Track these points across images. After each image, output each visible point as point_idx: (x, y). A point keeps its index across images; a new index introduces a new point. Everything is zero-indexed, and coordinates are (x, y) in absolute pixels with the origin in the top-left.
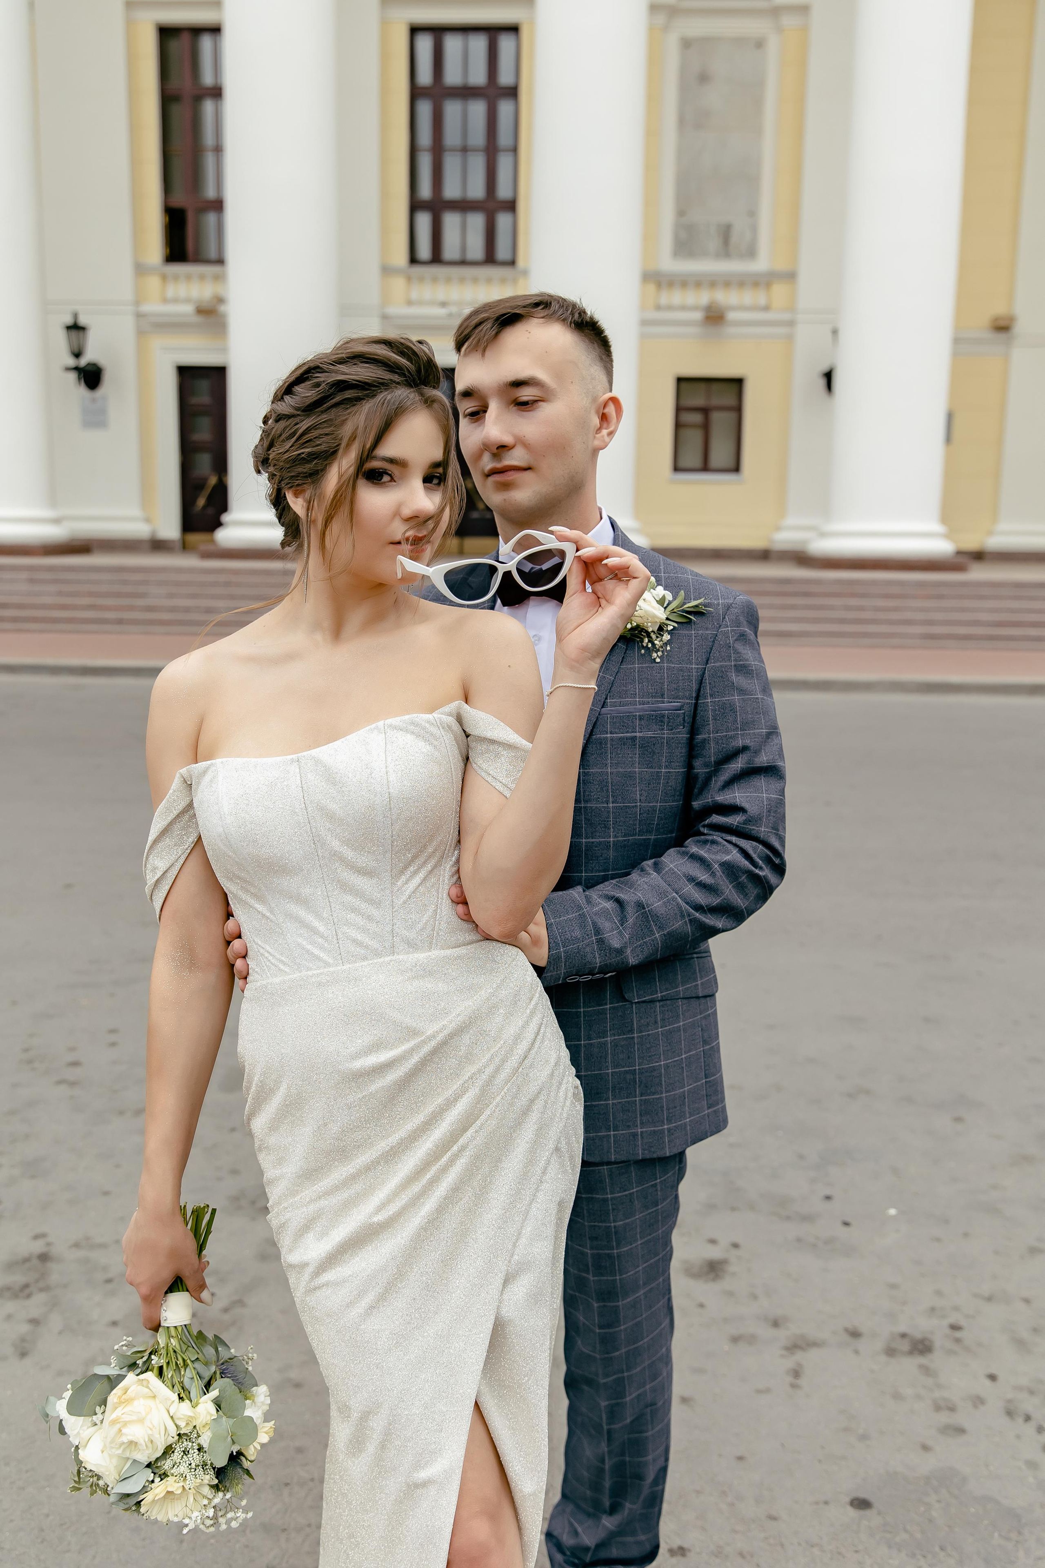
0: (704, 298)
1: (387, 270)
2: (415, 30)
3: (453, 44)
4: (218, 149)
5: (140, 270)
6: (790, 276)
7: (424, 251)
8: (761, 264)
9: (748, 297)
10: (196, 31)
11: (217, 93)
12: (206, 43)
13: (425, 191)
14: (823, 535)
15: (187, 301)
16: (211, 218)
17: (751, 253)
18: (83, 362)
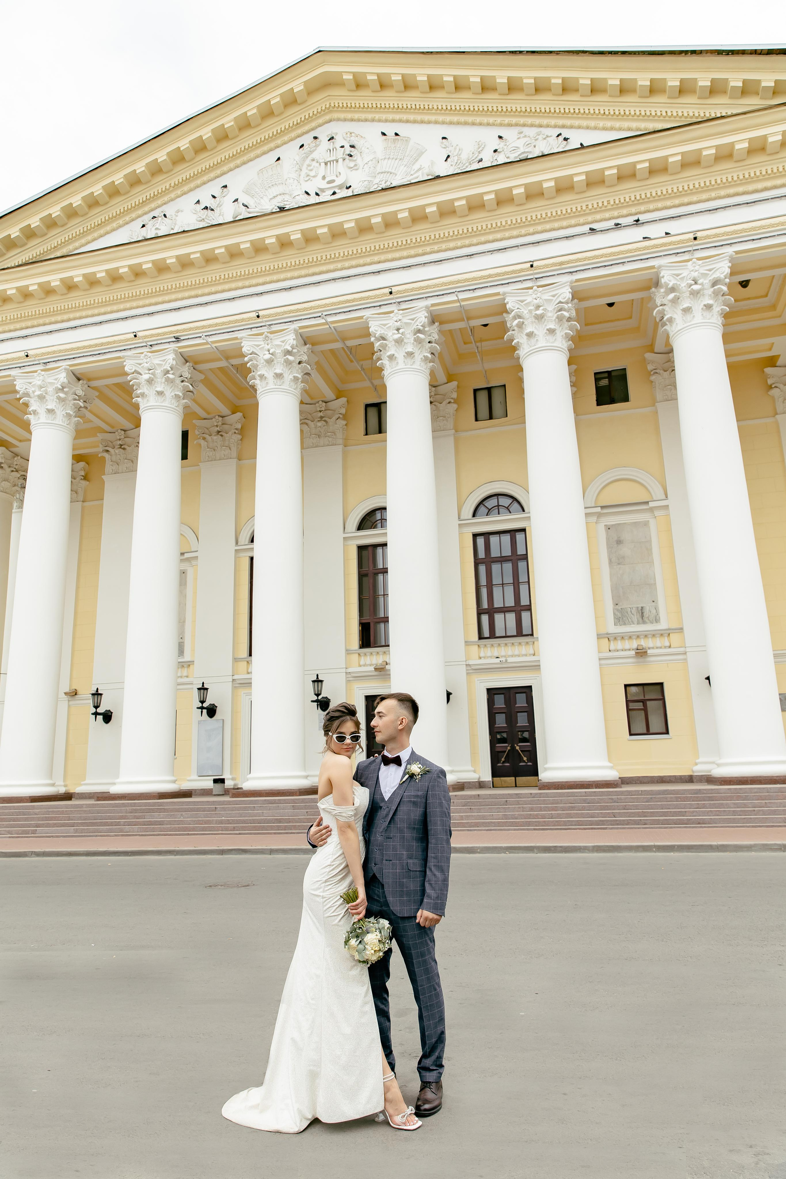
0: (635, 644)
1: (467, 643)
2: (475, 536)
3: (494, 539)
4: (385, 595)
5: (348, 652)
6: (681, 630)
7: (486, 634)
8: (663, 625)
9: (658, 642)
10: (375, 546)
11: (385, 571)
12: (380, 550)
13: (485, 605)
14: (719, 765)
15: (371, 665)
16: (382, 625)
17: (657, 620)
18: (320, 697)
